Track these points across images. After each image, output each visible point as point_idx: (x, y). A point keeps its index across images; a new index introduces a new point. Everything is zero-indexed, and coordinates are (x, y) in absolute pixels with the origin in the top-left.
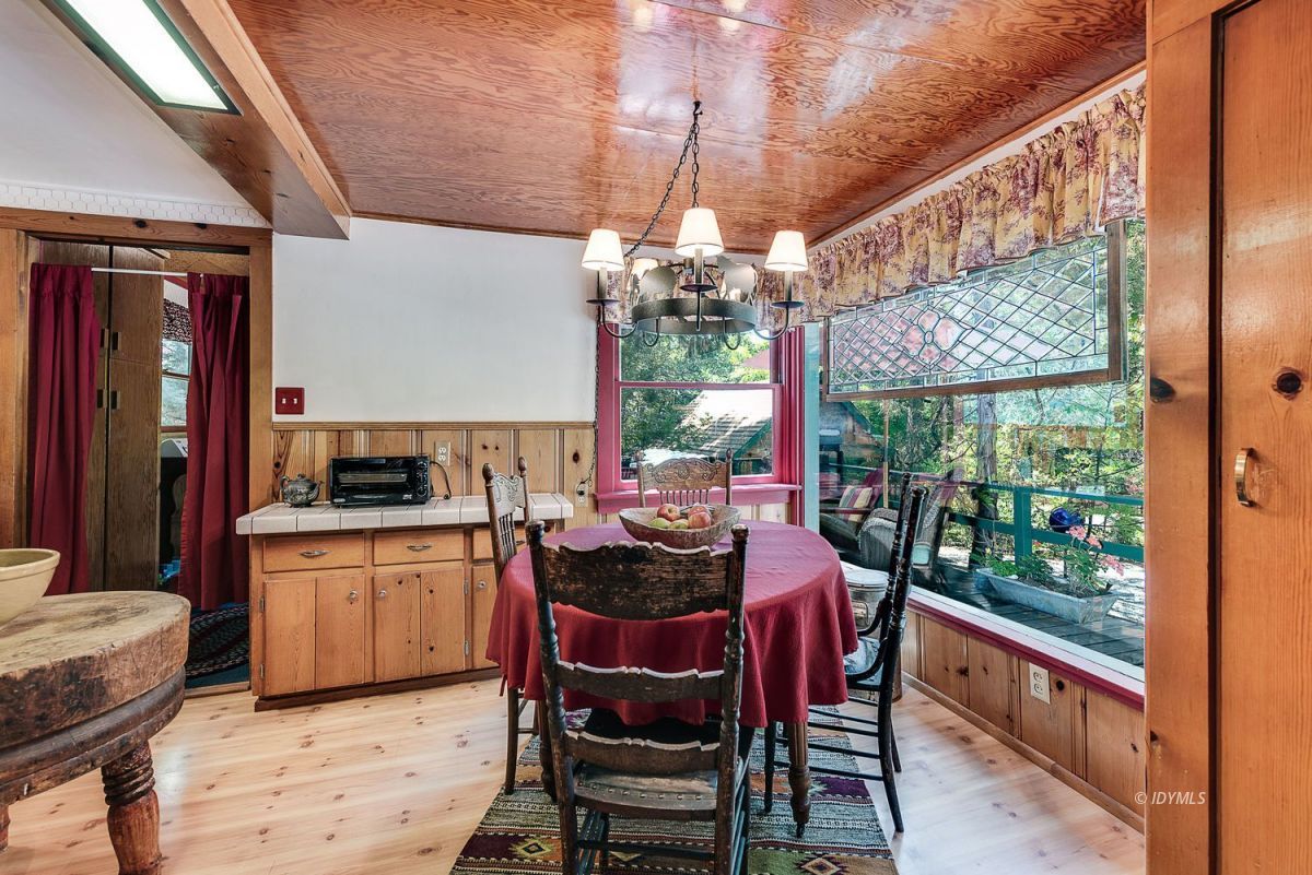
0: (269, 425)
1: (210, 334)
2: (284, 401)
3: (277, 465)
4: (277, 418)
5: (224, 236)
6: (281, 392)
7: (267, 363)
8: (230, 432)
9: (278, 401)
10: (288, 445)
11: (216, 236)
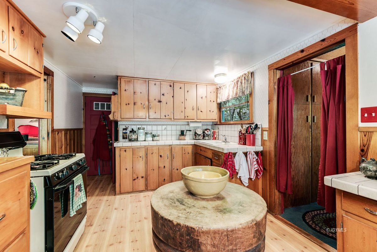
0: (357, 128)
1: (328, 87)
2: (366, 115)
3: (362, 150)
4: (362, 125)
5: (332, 40)
6: (364, 110)
7: (356, 95)
8: (338, 132)
9: (362, 115)
10: (369, 140)
11: (329, 41)
